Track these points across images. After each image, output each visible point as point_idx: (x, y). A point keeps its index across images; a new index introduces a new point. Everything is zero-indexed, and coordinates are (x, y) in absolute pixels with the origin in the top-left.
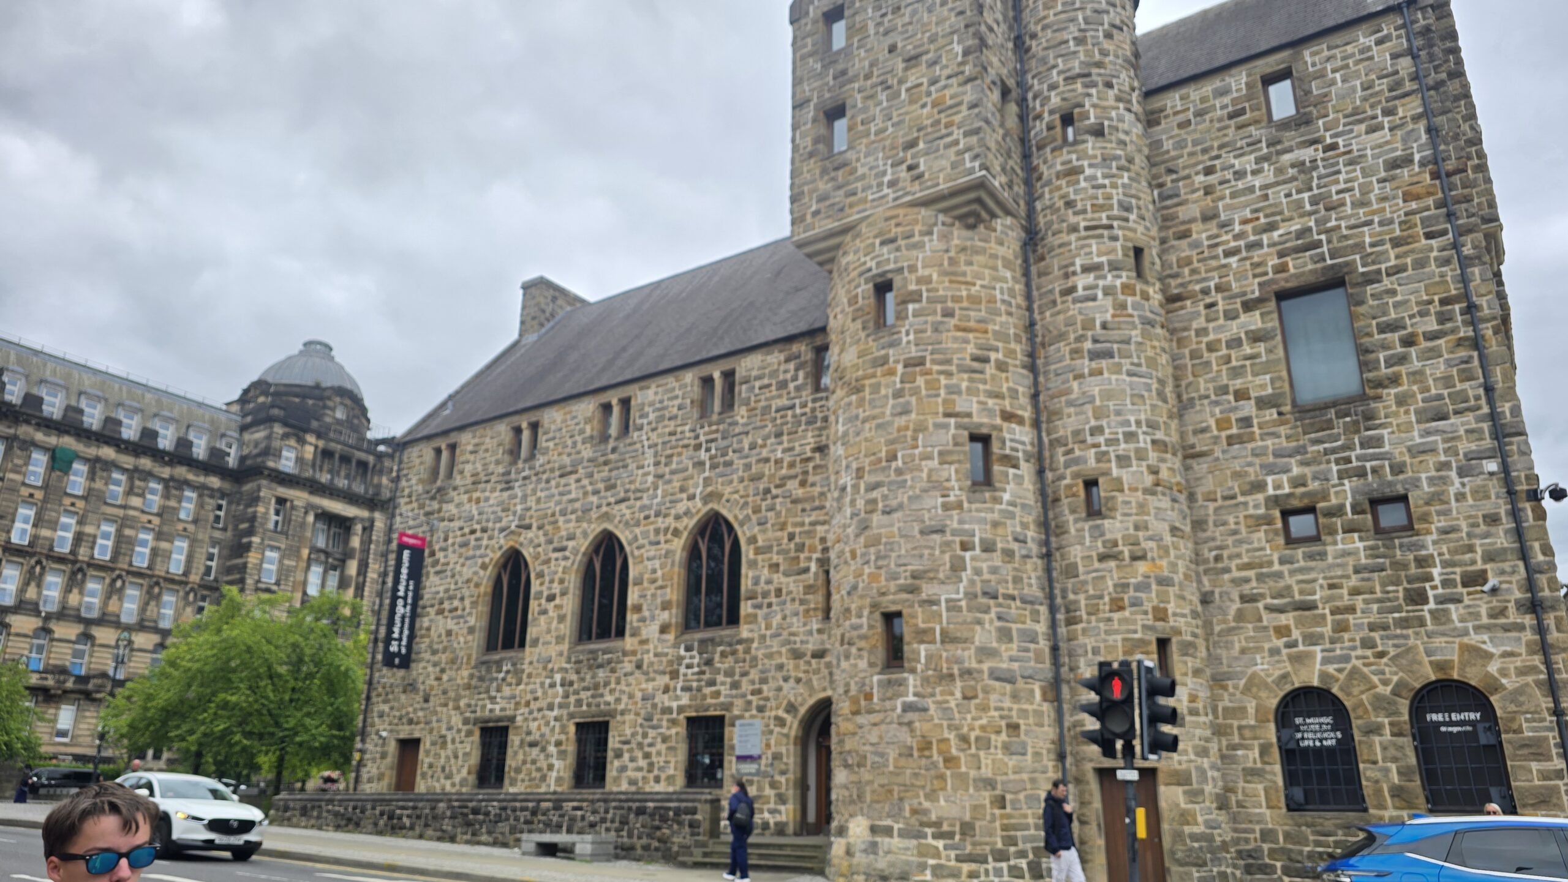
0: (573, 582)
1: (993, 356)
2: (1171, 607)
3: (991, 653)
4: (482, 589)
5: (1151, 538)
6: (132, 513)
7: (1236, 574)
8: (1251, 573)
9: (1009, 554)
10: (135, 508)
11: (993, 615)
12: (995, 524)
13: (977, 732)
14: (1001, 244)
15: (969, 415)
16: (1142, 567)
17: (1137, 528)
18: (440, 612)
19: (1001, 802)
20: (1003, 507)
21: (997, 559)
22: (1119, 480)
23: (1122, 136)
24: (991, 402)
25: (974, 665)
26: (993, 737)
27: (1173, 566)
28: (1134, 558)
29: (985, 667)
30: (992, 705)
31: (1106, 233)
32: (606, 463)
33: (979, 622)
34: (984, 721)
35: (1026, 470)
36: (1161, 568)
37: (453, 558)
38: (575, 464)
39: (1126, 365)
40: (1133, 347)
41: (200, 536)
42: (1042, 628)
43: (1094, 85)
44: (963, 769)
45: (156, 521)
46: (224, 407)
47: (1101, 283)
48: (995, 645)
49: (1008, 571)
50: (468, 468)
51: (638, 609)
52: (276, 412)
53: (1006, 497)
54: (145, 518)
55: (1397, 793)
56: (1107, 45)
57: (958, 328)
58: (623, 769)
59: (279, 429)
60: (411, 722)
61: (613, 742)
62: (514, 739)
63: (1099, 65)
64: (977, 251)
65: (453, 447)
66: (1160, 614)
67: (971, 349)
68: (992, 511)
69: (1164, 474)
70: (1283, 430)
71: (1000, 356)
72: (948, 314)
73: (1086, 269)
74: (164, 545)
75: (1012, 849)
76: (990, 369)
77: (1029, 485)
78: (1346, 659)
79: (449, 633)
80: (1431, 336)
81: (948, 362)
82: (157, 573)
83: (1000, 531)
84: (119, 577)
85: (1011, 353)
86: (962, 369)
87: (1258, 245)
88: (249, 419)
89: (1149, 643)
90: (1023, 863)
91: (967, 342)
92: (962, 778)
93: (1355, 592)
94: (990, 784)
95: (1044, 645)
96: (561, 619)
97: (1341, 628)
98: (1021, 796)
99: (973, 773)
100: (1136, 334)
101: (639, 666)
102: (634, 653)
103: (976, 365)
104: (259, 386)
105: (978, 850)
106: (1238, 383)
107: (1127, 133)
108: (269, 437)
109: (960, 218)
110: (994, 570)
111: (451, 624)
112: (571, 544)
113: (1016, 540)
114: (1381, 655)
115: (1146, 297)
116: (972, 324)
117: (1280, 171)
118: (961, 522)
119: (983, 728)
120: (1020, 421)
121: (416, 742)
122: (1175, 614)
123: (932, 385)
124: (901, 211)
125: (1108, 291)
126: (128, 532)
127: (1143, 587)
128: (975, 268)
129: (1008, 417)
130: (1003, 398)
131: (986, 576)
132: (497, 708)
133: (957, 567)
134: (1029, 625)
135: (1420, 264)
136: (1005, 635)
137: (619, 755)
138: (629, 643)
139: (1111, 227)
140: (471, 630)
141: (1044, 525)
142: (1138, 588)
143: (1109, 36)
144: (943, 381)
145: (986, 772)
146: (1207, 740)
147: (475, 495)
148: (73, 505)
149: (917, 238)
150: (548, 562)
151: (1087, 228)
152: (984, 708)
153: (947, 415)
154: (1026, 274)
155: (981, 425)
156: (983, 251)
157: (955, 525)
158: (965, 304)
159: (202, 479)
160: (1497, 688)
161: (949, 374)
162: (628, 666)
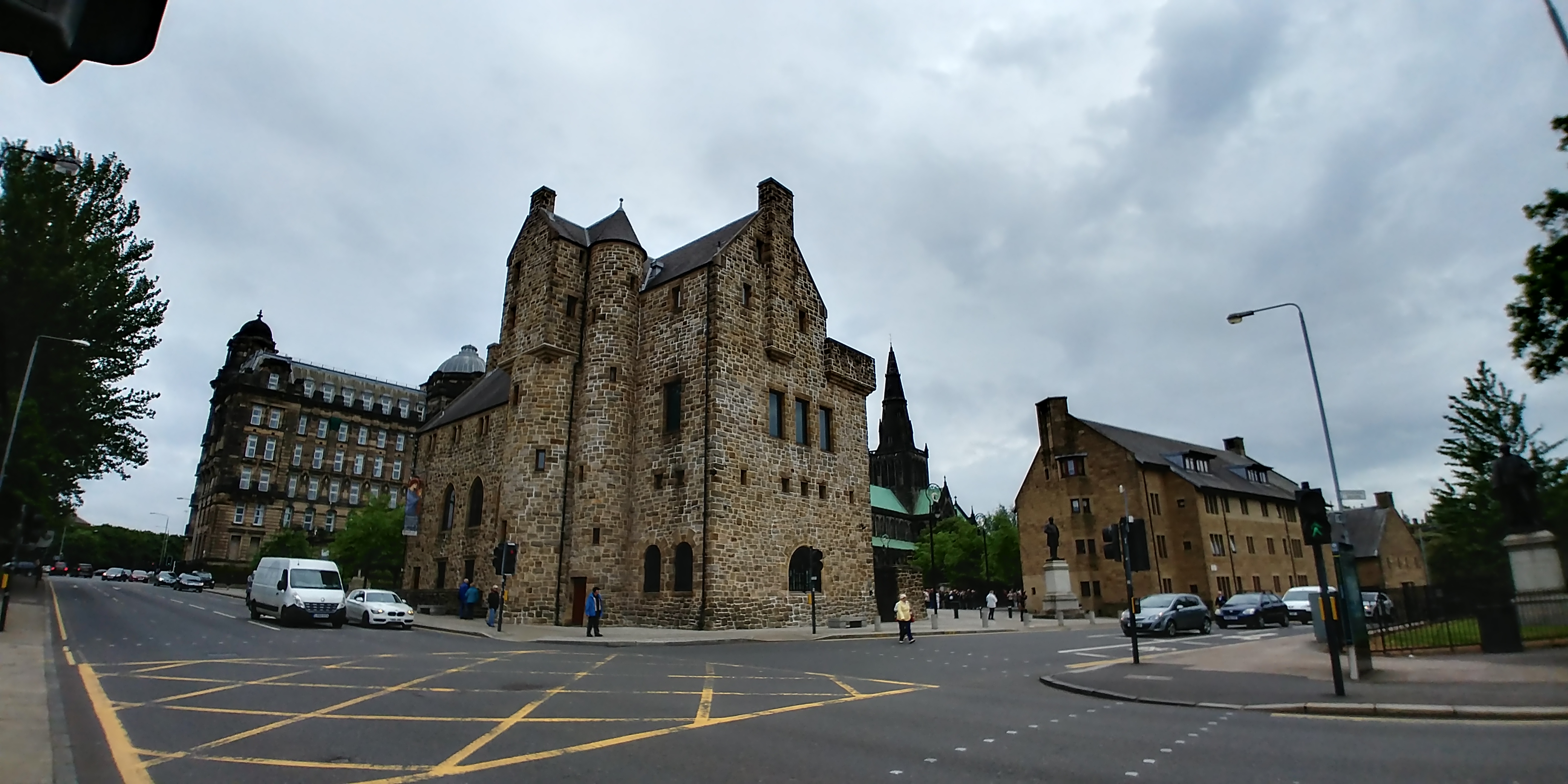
0: (467, 499)
1: (551, 417)
2: (601, 517)
3: (535, 536)
4: (441, 502)
5: (598, 490)
6: (371, 449)
7: (641, 501)
8: (644, 501)
9: (547, 497)
10: (372, 447)
11: (536, 521)
12: (542, 486)
13: (524, 566)
14: (562, 368)
15: (537, 442)
16: (593, 501)
17: (593, 486)
18: (428, 512)
19: (530, 591)
20: (547, 479)
21: (541, 500)
22: (589, 467)
23: (613, 318)
24: (547, 436)
25: (526, 541)
26: (530, 567)
27: (607, 500)
28: (590, 498)
29: (530, 541)
30: (531, 555)
31: (599, 362)
32: (480, 446)
33: (530, 524)
34: (527, 562)
35: (561, 463)
36: (599, 501)
37: (433, 488)
38: (471, 446)
39: (599, 418)
40: (603, 411)
41: (407, 459)
42: (559, 525)
43: (605, 297)
44: (518, 579)
45: (384, 452)
46: (419, 388)
47: (595, 384)
48: (535, 533)
49: (545, 504)
50: (439, 446)
51: (485, 512)
52: (442, 390)
53: (549, 475)
54: (378, 451)
55: (668, 584)
56: (614, 278)
57: (537, 406)
58: (477, 579)
59: (444, 399)
60: (418, 560)
61: (475, 569)
62: (448, 567)
63: (609, 287)
64: (549, 373)
65: (435, 435)
66: (597, 519)
67: (542, 415)
68: (542, 481)
69: (609, 463)
70: (659, 443)
71: (555, 417)
72: (535, 400)
73: (591, 378)
74: (389, 465)
75: (531, 607)
76: (549, 422)
77: (561, 469)
78: (662, 535)
79: (430, 521)
80: (698, 407)
81: (532, 421)
82: (386, 479)
83: (544, 488)
84: (367, 482)
85: (561, 415)
86: (536, 423)
87: (661, 364)
88: (430, 394)
89: (590, 530)
90: (534, 612)
91: (540, 411)
92: (517, 583)
93: (668, 509)
94: (527, 584)
95: (558, 531)
96: (463, 515)
97: (663, 523)
98: (539, 588)
99: (521, 580)
100: (605, 406)
101: (484, 536)
102: (483, 531)
103: (543, 421)
104: (437, 375)
105: (519, 608)
106: (650, 422)
107: (616, 317)
108: (439, 404)
109: (543, 359)
110: (539, 504)
111: (431, 517)
112: (467, 483)
113: (551, 491)
114: (670, 533)
115: (613, 388)
116: (544, 404)
117: (671, 332)
118: (529, 486)
119: (526, 564)
120: (561, 442)
121: (420, 568)
122: (603, 519)
123: (525, 431)
124: (524, 356)
125: (597, 388)
126: (370, 459)
127: (592, 509)
128: (548, 380)
129: (553, 441)
130: (554, 434)
131: (536, 506)
132: (443, 554)
133: (526, 502)
134: (552, 524)
135: (699, 376)
136: (540, 529)
137: (476, 574)
138: (482, 526)
139: (601, 360)
140: (437, 520)
141: (565, 485)
142: (590, 509)
143: (615, 273)
144: (529, 428)
145: (526, 580)
146: (611, 566)
147: (441, 459)
148: (341, 446)
149: (528, 368)
150: (460, 490)
151: (593, 360)
152: (528, 557)
153: (528, 443)
154: (574, 378)
155: (541, 446)
156: (553, 372)
157: (527, 487)
158: (541, 396)
159: (406, 428)
160: (694, 545)
161: (531, 426)
162: (481, 537)
